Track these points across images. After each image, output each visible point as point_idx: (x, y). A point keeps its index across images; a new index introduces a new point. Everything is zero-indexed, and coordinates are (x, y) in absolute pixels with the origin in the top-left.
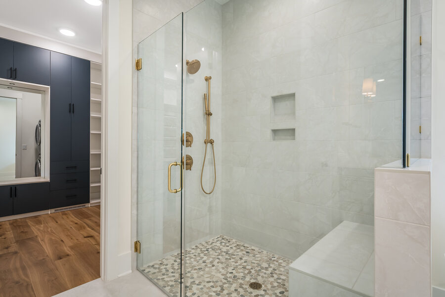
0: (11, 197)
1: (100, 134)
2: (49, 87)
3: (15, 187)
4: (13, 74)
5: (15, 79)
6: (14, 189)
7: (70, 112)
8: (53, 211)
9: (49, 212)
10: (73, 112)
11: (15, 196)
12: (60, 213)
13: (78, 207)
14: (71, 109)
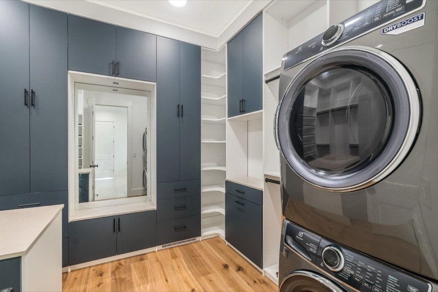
0: (114, 231)
1: (225, 143)
2: (155, 83)
3: (119, 219)
4: (115, 70)
5: (117, 75)
6: (118, 220)
7: (178, 115)
8: (160, 247)
9: (156, 249)
10: (182, 116)
11: (119, 231)
12: (168, 250)
13: (188, 241)
14: (180, 111)
